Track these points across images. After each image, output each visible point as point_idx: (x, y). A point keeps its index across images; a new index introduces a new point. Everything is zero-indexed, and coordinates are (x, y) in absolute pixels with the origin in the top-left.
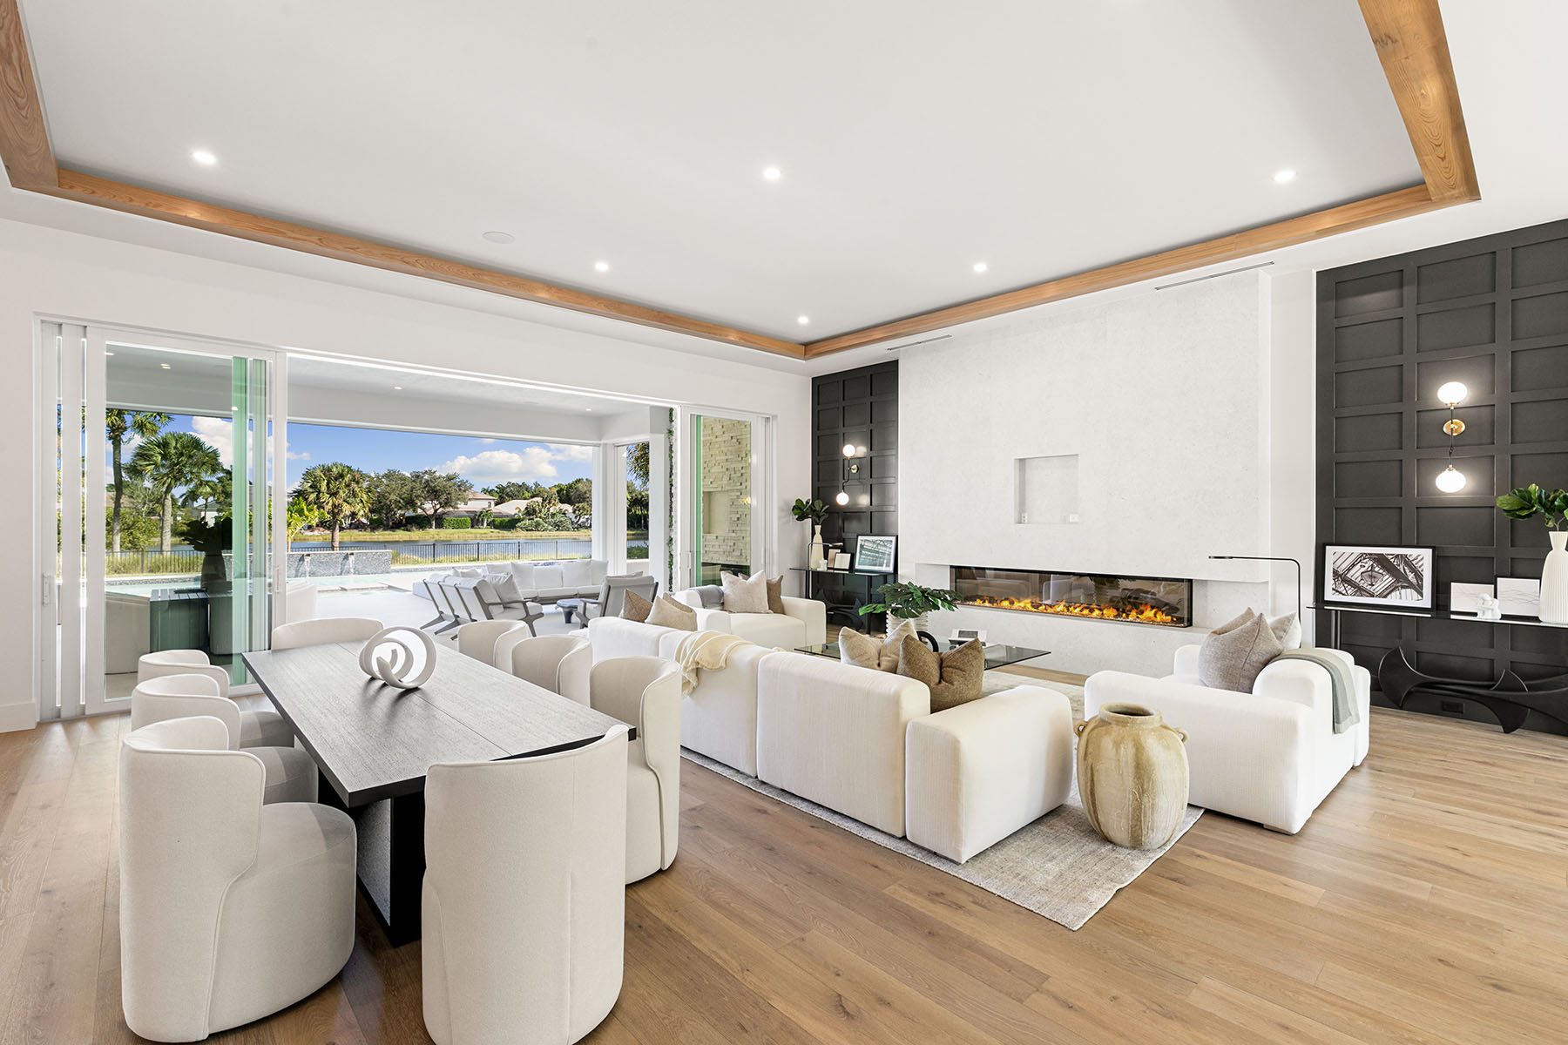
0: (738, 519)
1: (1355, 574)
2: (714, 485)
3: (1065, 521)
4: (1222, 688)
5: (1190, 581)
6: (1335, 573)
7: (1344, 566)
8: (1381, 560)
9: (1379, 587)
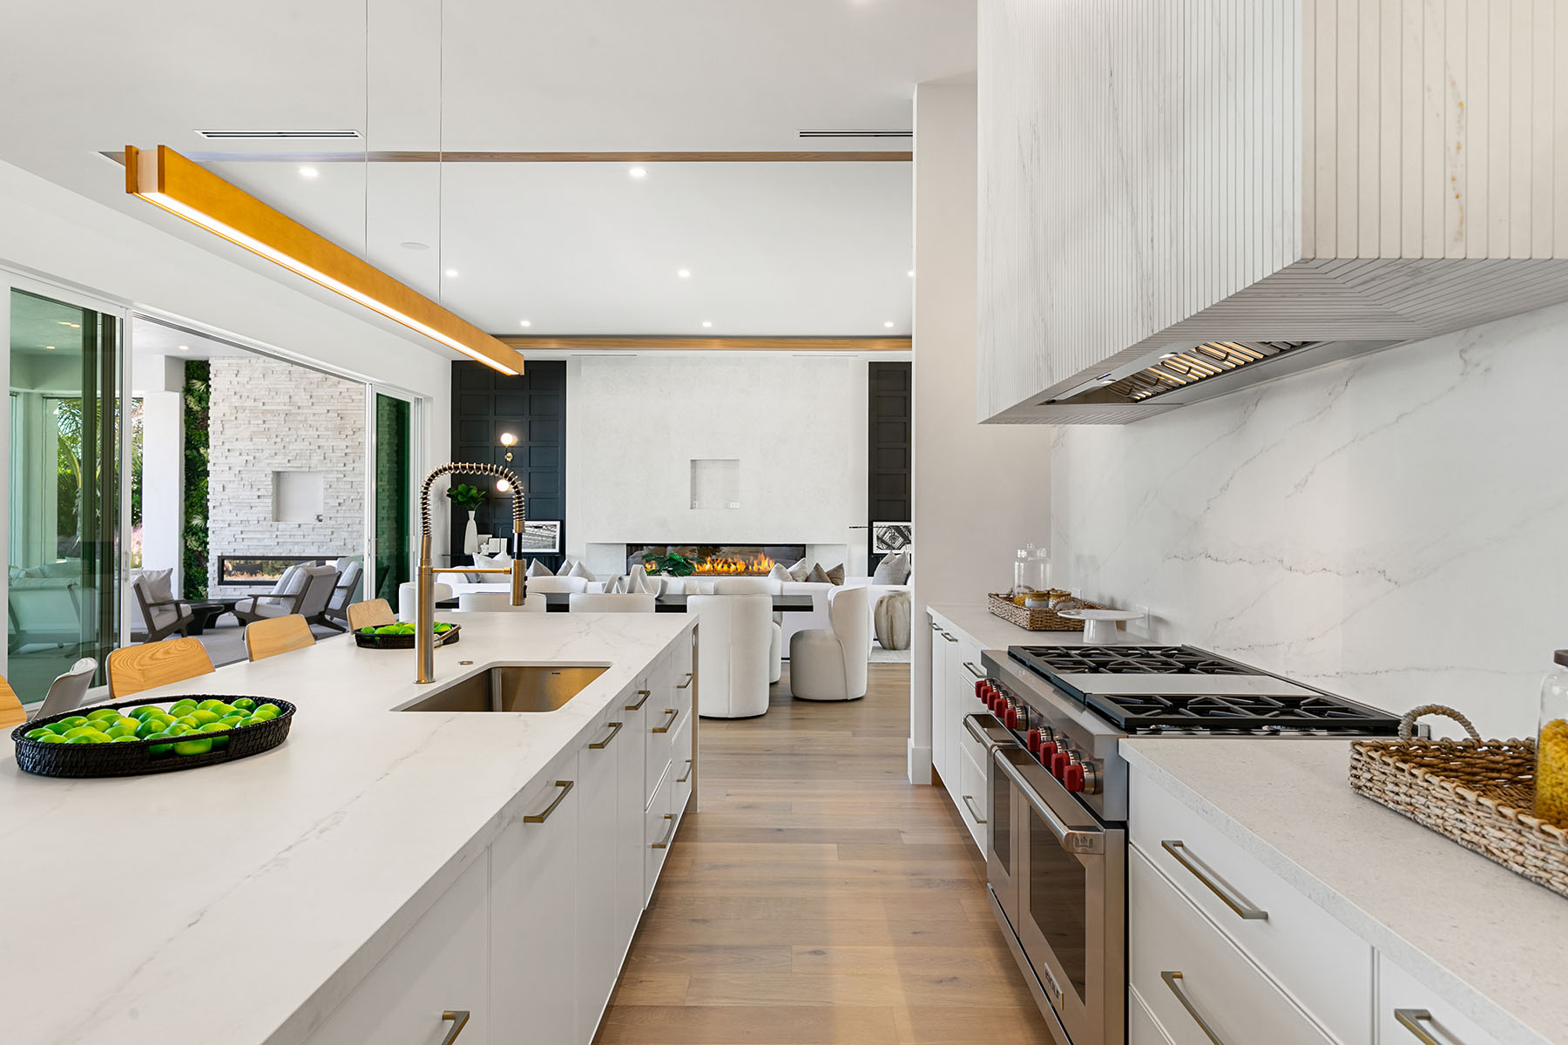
0: (340, 504)
1: (886, 538)
2: (293, 464)
3: (727, 507)
4: (884, 584)
5: (804, 546)
6: (878, 537)
7: (882, 533)
8: (897, 528)
9: (897, 544)
